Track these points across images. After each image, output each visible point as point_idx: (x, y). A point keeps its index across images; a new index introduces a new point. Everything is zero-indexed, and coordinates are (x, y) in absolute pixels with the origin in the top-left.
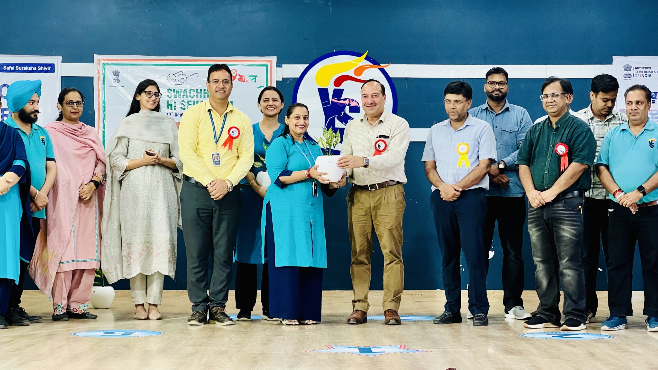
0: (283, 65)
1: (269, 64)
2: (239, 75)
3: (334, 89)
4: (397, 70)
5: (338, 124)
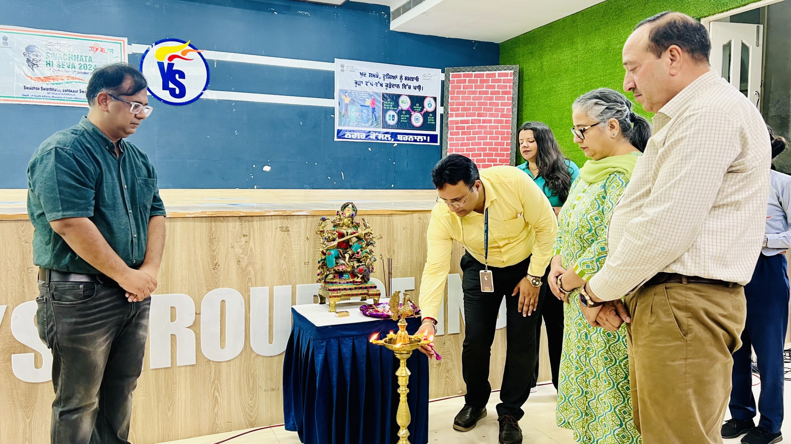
0: (132, 44)
1: (122, 42)
2: (101, 48)
3: (168, 63)
4: (209, 55)
5: (171, 85)
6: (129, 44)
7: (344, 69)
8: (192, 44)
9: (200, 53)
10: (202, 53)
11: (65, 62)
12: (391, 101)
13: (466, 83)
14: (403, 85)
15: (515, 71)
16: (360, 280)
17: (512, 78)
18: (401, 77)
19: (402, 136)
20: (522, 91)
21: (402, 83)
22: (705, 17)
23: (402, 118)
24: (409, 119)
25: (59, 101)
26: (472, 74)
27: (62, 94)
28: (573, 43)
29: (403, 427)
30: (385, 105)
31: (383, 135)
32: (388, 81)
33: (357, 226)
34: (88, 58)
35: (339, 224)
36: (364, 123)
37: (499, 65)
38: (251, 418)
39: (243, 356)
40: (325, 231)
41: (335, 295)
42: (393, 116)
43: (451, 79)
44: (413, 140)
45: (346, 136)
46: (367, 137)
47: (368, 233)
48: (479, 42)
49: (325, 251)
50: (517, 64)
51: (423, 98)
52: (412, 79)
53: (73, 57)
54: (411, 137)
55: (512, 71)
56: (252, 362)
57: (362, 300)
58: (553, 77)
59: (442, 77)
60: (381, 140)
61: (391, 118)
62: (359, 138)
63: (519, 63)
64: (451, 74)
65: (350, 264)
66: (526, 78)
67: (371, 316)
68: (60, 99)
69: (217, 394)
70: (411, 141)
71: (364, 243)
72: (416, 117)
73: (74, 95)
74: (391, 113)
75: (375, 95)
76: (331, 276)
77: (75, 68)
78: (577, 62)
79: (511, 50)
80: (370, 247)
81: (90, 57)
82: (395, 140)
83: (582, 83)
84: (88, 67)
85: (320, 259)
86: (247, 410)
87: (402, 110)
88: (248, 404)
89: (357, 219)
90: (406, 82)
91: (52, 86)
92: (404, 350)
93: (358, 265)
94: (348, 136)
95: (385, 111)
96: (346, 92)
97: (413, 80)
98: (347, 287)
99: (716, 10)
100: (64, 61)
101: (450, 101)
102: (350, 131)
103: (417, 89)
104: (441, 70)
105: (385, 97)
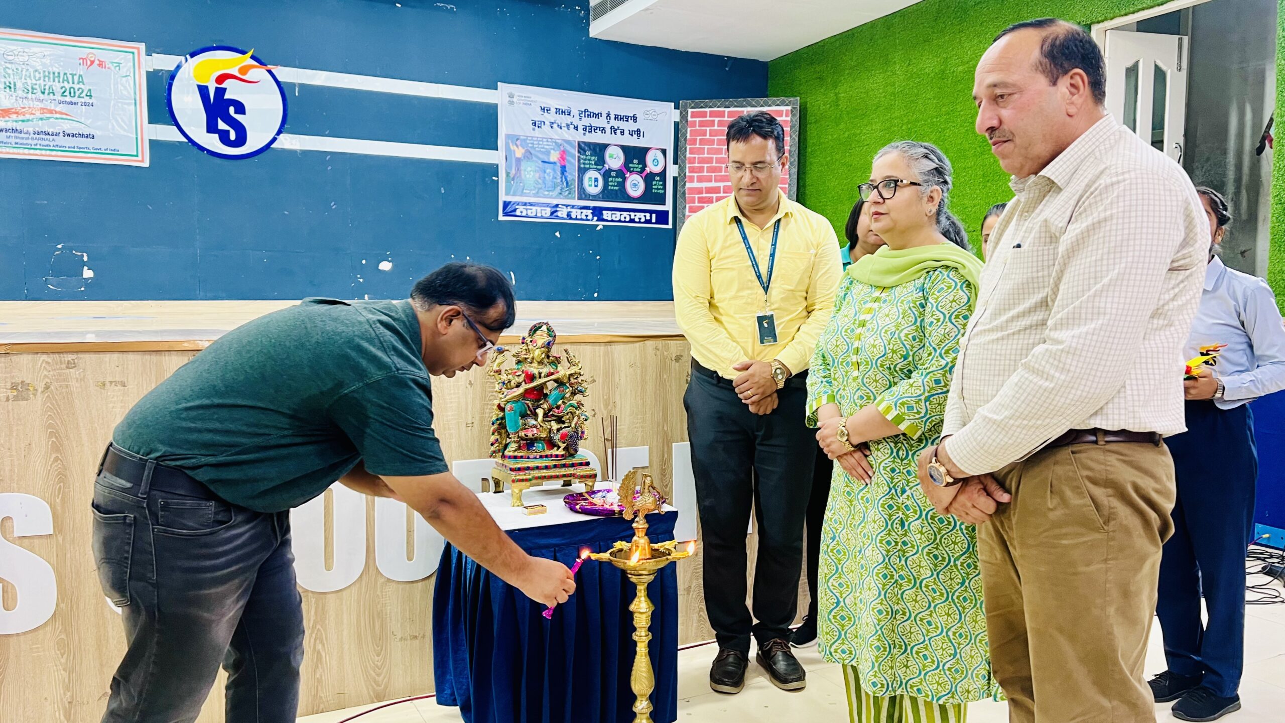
0: (153, 54)
1: (135, 51)
2: (99, 60)
3: (217, 88)
4: (286, 74)
5: (222, 125)
6: (149, 53)
7: (515, 100)
8: (255, 55)
9: (270, 72)
10: (273, 71)
11: (36, 84)
12: (591, 155)
13: (714, 126)
14: (611, 128)
15: (793, 108)
16: (563, 453)
17: (789, 119)
18: (608, 115)
19: (610, 213)
20: (805, 139)
21: (610, 126)
22: (1099, 22)
23: (610, 184)
24: (622, 185)
25: (26, 151)
26: (724, 111)
27: (32, 139)
28: (887, 62)
29: (642, 696)
30: (582, 161)
31: (579, 211)
32: (587, 121)
33: (556, 361)
34: (76, 78)
35: (526, 359)
36: (547, 191)
37: (766, 96)
38: (378, 685)
39: (364, 582)
40: (503, 372)
41: (521, 477)
42: (596, 180)
43: (689, 119)
44: (628, 219)
45: (518, 213)
46: (552, 213)
47: (576, 373)
48: (735, 60)
49: (502, 405)
50: (796, 96)
51: (646, 150)
52: (626, 118)
53: (51, 76)
54: (625, 214)
55: (789, 108)
56: (379, 593)
57: (563, 486)
58: (856, 117)
59: (676, 115)
60: (576, 219)
61: (593, 182)
62: (539, 215)
63: (800, 94)
64: (690, 110)
65: (544, 426)
66: (811, 119)
67: (584, 511)
68: (29, 147)
69: (320, 647)
70: (625, 222)
71: (568, 390)
72: (633, 182)
73: (53, 140)
74: (592, 174)
75: (565, 145)
76: (513, 446)
77: (54, 95)
78: (893, 94)
79: (785, 73)
80: (578, 397)
81: (80, 76)
82: (601, 219)
83: (901, 127)
84: (77, 93)
85: (494, 418)
86: (372, 672)
87: (610, 170)
88: (374, 664)
89: (555, 351)
90: (616, 124)
91: (14, 125)
92: (645, 569)
93: (559, 427)
94: (522, 212)
95: (582, 171)
96: (517, 139)
97: (627, 121)
98: (540, 465)
99: (1117, 11)
100: (34, 82)
101: (688, 155)
102: (525, 204)
103: (635, 136)
104: (673, 104)
105: (582, 147)
